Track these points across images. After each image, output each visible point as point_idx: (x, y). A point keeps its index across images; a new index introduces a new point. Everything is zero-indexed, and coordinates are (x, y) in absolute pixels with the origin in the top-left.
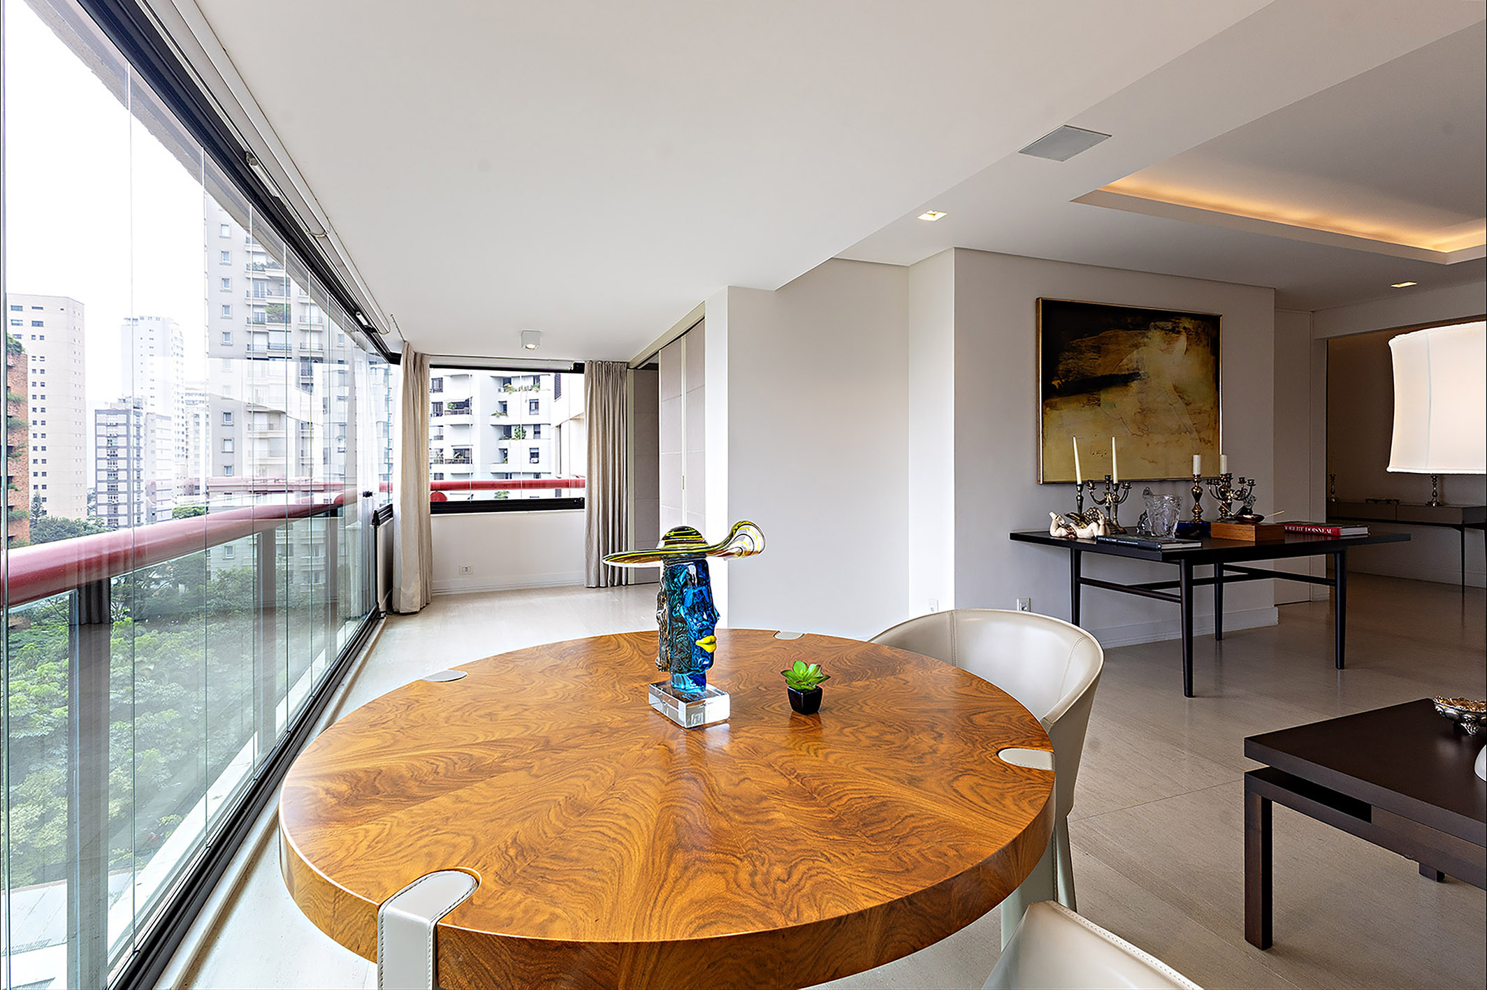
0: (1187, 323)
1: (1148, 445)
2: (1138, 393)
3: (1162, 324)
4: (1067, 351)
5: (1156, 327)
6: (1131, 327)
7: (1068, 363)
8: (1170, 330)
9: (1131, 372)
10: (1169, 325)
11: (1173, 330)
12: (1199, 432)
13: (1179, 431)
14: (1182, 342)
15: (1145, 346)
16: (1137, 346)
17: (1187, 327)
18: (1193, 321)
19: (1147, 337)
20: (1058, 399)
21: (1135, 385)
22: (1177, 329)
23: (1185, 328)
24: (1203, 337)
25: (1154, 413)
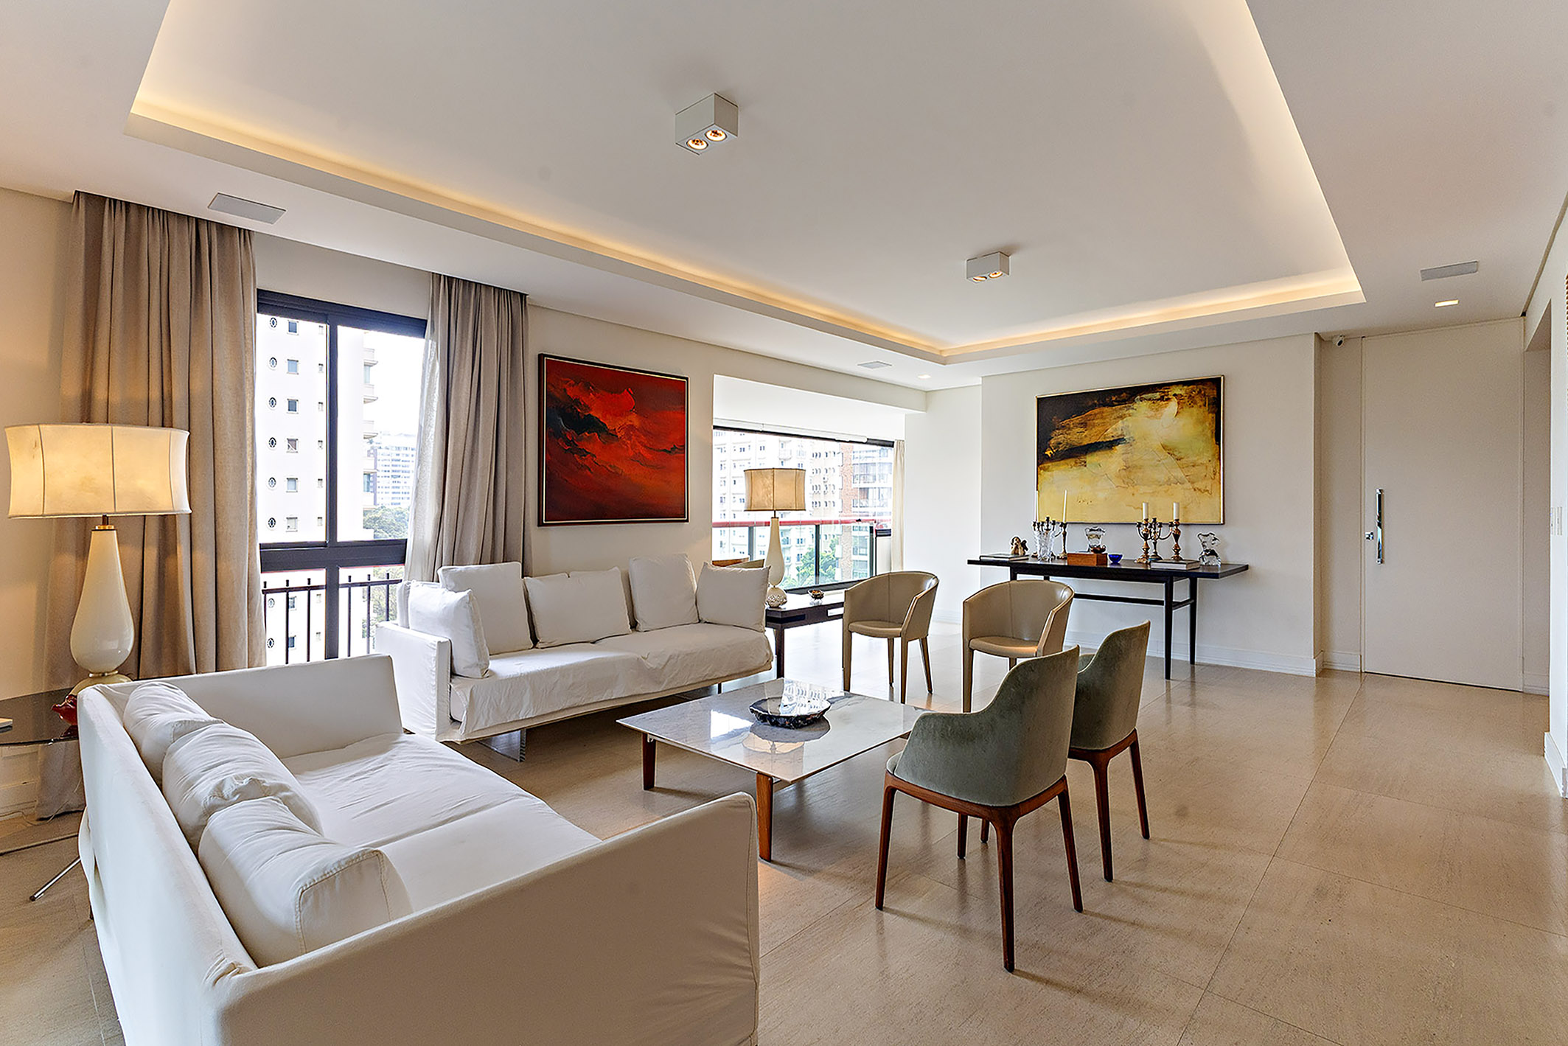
0: (1178, 390)
1: (1133, 495)
2: (1123, 454)
3: (1150, 395)
4: (1057, 429)
5: (1141, 400)
6: (1116, 403)
7: (1059, 438)
8: (1158, 400)
9: (1116, 438)
10: (1158, 395)
11: (1162, 399)
12: (1193, 483)
13: (1168, 482)
14: (1173, 405)
15: (1130, 416)
16: (1121, 417)
17: (1177, 393)
18: (1185, 387)
19: (1133, 409)
20: (1050, 464)
21: (1119, 449)
22: (1166, 397)
23: (1175, 395)
24: (1198, 399)
25: (1140, 469)
